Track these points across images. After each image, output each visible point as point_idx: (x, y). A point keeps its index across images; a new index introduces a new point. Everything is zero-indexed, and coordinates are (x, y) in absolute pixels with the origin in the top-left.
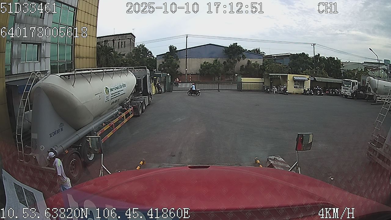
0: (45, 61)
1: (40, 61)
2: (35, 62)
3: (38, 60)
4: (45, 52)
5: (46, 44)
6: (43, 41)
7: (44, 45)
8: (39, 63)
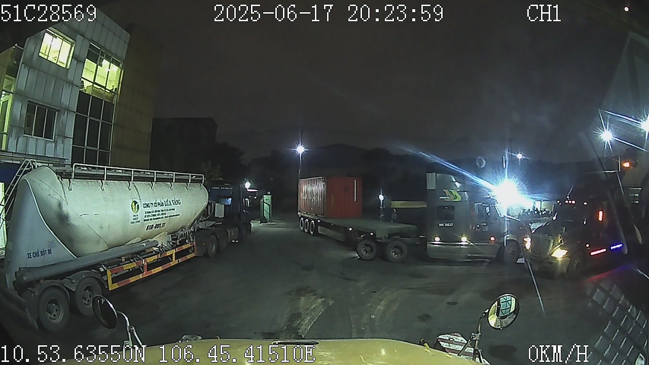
0: (63, 143)
1: (55, 142)
2: (46, 141)
3: (52, 139)
4: (64, 126)
5: (67, 113)
6: (63, 107)
7: (64, 115)
8: (53, 144)
